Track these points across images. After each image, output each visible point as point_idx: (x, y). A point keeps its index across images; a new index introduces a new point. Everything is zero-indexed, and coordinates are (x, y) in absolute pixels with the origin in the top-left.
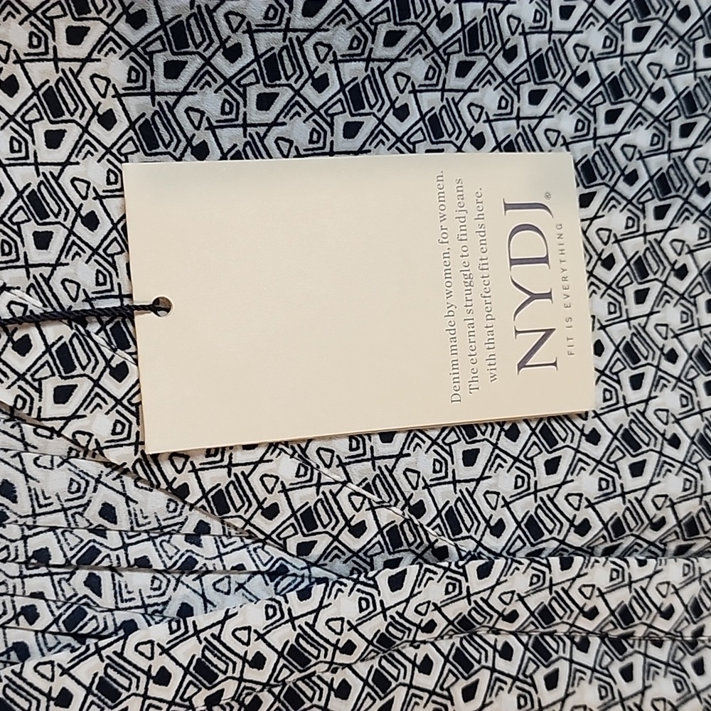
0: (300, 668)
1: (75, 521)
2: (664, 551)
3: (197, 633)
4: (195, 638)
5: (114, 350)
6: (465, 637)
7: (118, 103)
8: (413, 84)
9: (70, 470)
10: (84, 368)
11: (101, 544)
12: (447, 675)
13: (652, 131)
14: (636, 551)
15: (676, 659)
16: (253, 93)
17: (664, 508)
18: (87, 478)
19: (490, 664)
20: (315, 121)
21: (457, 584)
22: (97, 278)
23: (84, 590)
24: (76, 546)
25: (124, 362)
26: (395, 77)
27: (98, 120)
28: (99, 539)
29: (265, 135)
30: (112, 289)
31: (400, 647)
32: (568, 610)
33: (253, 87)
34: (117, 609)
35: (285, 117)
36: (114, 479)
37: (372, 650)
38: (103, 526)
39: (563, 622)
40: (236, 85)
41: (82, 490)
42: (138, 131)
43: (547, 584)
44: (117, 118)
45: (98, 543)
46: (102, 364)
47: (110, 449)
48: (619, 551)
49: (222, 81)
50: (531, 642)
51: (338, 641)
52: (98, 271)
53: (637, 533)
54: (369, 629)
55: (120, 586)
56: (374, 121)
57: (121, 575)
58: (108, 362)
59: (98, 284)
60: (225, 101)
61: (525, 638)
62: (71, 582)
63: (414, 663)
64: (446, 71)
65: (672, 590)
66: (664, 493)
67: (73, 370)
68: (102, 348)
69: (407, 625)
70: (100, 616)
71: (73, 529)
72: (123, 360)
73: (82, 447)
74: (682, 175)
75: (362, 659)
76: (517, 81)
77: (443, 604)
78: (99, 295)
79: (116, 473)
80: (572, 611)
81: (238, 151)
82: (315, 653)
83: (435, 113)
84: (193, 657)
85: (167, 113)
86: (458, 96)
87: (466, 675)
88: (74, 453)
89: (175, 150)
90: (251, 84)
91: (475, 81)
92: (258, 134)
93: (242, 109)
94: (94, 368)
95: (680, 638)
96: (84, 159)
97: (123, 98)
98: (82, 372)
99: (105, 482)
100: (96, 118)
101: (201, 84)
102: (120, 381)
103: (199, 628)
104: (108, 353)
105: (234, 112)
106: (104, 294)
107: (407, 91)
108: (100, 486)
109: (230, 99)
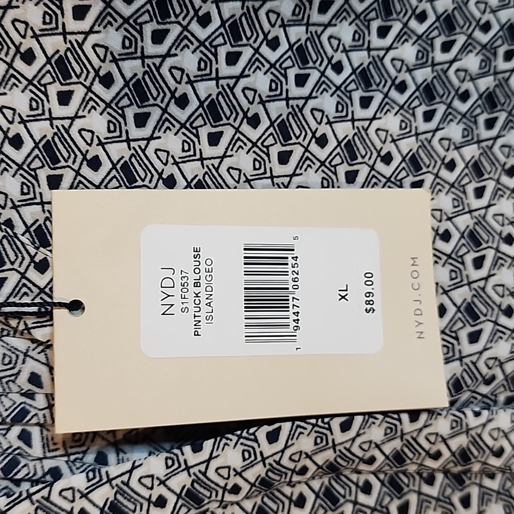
0: (196, 506)
1: (9, 388)
2: (495, 402)
3: (109, 481)
4: (108, 484)
5: (37, 248)
6: (332, 477)
7: (36, 43)
8: (282, 20)
9: (3, 346)
10: (12, 263)
11: (31, 406)
12: (318, 509)
13: (480, 57)
14: (472, 402)
15: (506, 488)
16: (148, 30)
17: (494, 368)
18: (17, 352)
19: (353, 498)
20: (201, 52)
21: (324, 437)
22: (22, 189)
23: (18, 443)
24: (11, 407)
25: (46, 258)
26: (267, 14)
27: (21, 57)
28: (29, 401)
29: (161, 65)
30: (35, 198)
31: (279, 487)
32: (416, 453)
33: (148, 24)
34: (45, 458)
35: (176, 49)
36: (39, 353)
37: (256, 490)
38: (32, 390)
39: (413, 463)
40: (133, 24)
41: (14, 362)
42: (54, 65)
43: (399, 434)
44: (36, 55)
45: (28, 405)
46: (28, 259)
47: (37, 329)
48: (458, 405)
49: (122, 20)
50: (387, 478)
51: (226, 485)
52: (23, 183)
53: (473, 389)
54: (251, 475)
55: (47, 439)
56: (251, 51)
57: (48, 430)
58: (32, 258)
59: (23, 193)
60: (125, 37)
61: (382, 476)
62: (7, 436)
63: (290, 499)
64: (310, 9)
65: (502, 434)
66: (494, 356)
67: (4, 265)
68: (27, 246)
69: (284, 470)
70: (31, 464)
71: (8, 393)
72: (45, 256)
73: (12, 328)
74: (506, 92)
75: (247, 497)
76: (368, 18)
77: (313, 452)
78: (24, 203)
79: (41, 348)
80: (420, 454)
81: (139, 79)
82: (208, 494)
83: (301, 44)
84: (107, 500)
85: (78, 49)
86: (320, 29)
87: (333, 507)
88: (5, 333)
89: (85, 80)
90: (146, 22)
91: (333, 17)
92: (154, 64)
93: (140, 44)
94: (21, 263)
95: (509, 471)
96: (10, 90)
97: (40, 38)
98: (12, 267)
99: (32, 355)
100: (19, 55)
101: (104, 24)
102: (43, 273)
103: (111, 477)
104: (32, 251)
105: (133, 46)
106: (28, 202)
107: (277, 25)
108: (28, 359)
109: (129, 36)
